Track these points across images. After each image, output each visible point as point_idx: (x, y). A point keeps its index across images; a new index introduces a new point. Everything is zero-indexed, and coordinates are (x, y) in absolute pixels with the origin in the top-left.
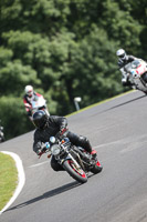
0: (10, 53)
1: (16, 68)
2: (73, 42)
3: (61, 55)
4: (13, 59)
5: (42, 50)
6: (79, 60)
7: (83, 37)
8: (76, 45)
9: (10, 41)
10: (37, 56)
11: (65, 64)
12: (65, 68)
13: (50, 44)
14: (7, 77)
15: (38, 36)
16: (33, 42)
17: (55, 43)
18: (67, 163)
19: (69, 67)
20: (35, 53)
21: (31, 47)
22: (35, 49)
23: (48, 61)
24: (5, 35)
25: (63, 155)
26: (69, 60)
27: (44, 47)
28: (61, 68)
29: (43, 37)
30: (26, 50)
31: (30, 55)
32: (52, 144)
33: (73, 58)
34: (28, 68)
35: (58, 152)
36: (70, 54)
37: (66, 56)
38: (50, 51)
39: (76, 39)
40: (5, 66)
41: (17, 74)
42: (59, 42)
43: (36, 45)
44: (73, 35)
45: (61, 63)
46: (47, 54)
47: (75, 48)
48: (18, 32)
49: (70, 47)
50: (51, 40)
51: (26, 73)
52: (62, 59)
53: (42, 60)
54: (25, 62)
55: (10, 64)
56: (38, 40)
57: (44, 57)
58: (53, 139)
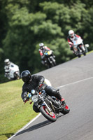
0: (45, 16)
1: (48, 26)
2: (84, 10)
3: (77, 18)
4: (46, 20)
5: (64, 14)
6: (88, 21)
7: (90, 6)
8: (86, 11)
9: (45, 8)
10: (62, 18)
11: (79, 23)
12: (79, 26)
13: (69, 10)
14: (42, 31)
15: (62, 5)
16: (59, 9)
17: (73, 10)
18: (42, 108)
19: (82, 25)
20: (60, 16)
21: (58, 12)
22: (60, 13)
23: (68, 21)
24: (41, 4)
25: (40, 102)
26: (81, 21)
27: (66, 12)
28: (77, 26)
29: (65, 6)
30: (55, 14)
31: (57, 17)
32: (32, 95)
33: (84, 19)
34: (55, 26)
35: (36, 100)
36: (82, 17)
37: (80, 18)
38: (70, 15)
39: (86, 8)
40: (41, 24)
41: (48, 29)
42: (76, 9)
43: (61, 11)
44: (85, 5)
45: (77, 23)
46: (68, 17)
47: (85, 13)
48: (50, 3)
49: (82, 12)
50: (70, 8)
51: (54, 29)
52: (77, 20)
53: (64, 20)
54: (54, 22)
55: (44, 23)
56: (62, 8)
57: (66, 18)
58: (33, 92)
